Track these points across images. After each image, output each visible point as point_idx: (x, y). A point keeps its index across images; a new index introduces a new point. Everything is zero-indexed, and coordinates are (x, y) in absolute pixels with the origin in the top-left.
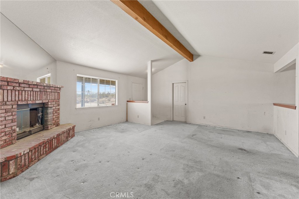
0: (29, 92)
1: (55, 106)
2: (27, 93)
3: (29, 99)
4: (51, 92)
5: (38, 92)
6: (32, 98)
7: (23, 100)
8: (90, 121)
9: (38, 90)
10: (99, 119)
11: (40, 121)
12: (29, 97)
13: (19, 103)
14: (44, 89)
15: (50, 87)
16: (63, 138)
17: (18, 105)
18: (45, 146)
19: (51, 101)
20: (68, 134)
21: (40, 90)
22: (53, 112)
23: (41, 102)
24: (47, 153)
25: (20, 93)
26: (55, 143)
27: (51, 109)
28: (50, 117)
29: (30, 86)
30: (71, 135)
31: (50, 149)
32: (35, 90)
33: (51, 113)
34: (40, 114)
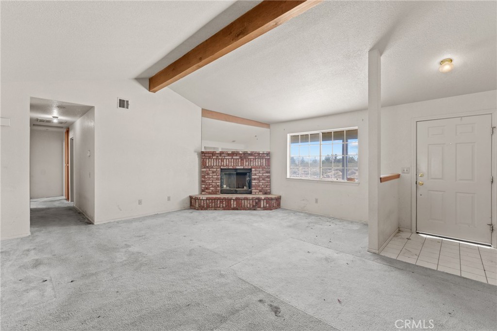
0: (230, 160)
1: (261, 172)
2: (227, 161)
3: (230, 165)
4: (256, 159)
5: (238, 159)
6: (232, 164)
7: (225, 165)
8: (304, 200)
9: (238, 157)
10: (317, 201)
11: (247, 184)
12: (230, 163)
13: (222, 168)
14: (245, 156)
15: (251, 154)
16: (246, 203)
17: (221, 169)
18: (221, 202)
19: (256, 167)
20: (256, 203)
21: (241, 157)
22: (258, 179)
23: (242, 167)
24: (224, 209)
25: (222, 160)
26: (234, 204)
27: (256, 175)
28: (254, 183)
29: (229, 155)
30: (262, 206)
31: (228, 207)
32: (234, 157)
33: (255, 179)
34: (248, 179)
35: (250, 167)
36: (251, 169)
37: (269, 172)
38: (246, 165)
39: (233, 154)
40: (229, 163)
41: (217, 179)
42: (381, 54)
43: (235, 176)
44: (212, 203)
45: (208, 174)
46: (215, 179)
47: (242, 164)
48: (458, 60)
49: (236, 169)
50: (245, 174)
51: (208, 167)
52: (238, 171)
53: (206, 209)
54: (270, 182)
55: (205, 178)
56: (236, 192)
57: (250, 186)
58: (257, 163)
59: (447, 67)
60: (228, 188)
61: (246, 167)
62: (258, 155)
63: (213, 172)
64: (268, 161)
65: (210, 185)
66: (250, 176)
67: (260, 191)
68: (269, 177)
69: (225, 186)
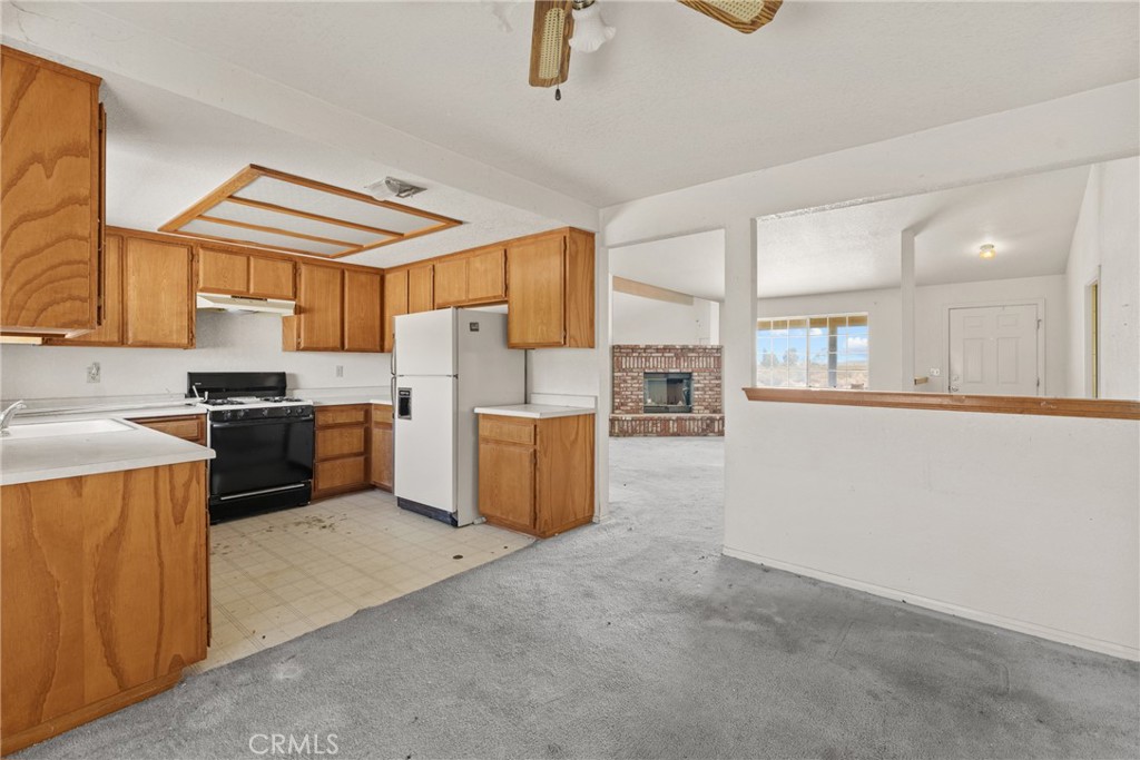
0: (659, 358)
1: (707, 378)
2: (656, 360)
3: (659, 367)
4: (700, 357)
5: (672, 357)
6: (663, 365)
7: (651, 367)
9: (672, 354)
11: (683, 397)
13: (646, 371)
14: (683, 352)
15: (693, 350)
16: (693, 426)
17: (645, 373)
18: (655, 424)
19: (700, 370)
20: (708, 425)
21: (676, 355)
22: (703, 389)
23: (678, 371)
24: (659, 434)
25: (647, 359)
26: (673, 427)
27: (699, 382)
28: (696, 395)
29: (658, 350)
30: (716, 430)
31: (665, 433)
32: (666, 355)
33: (697, 389)
34: (685, 389)
35: (690, 371)
36: (690, 374)
37: (719, 378)
38: (684, 367)
39: (666, 349)
40: (659, 364)
41: (639, 389)
42: (915, 235)
43: (665, 385)
44: (640, 425)
45: (625, 381)
46: (636, 389)
47: (678, 365)
48: (1000, 247)
49: (666, 374)
50: (681, 381)
51: (624, 370)
52: (671, 377)
53: (631, 435)
54: (720, 393)
55: (620, 388)
56: (667, 410)
57: (688, 402)
58: (702, 363)
59: (988, 254)
60: (654, 404)
61: (685, 371)
62: (704, 351)
63: (633, 378)
64: (719, 360)
65: (627, 398)
66: (689, 386)
67: (706, 408)
68: (719, 386)
69: (649, 401)
